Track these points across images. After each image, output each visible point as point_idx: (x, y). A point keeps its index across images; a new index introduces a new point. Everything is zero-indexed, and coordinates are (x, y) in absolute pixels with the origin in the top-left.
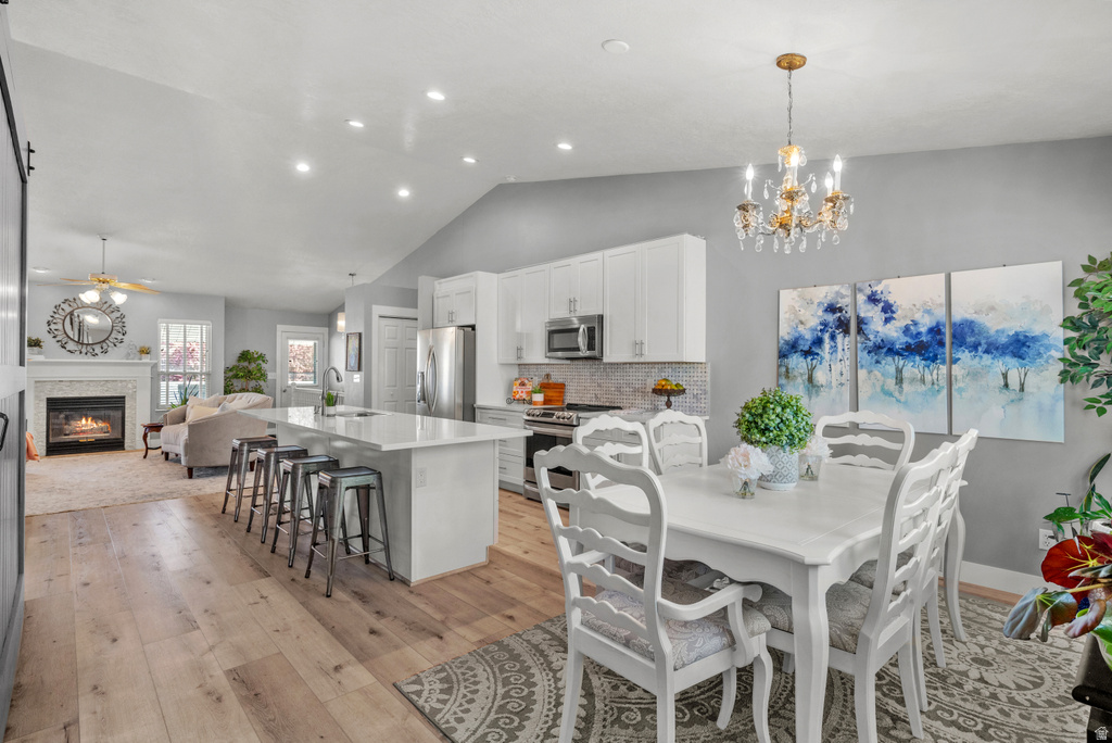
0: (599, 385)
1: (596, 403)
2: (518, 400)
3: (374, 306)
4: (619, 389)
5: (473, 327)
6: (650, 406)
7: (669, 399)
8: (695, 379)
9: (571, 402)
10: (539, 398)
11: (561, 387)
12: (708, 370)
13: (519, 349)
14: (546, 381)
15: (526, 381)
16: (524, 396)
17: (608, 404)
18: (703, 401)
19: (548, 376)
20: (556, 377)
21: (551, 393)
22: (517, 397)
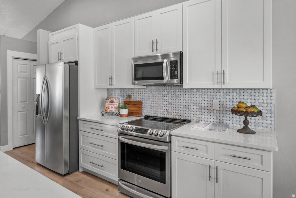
0: (170, 104)
1: (168, 116)
2: (109, 112)
3: (8, 51)
4: (187, 107)
5: (76, 63)
6: (215, 120)
7: (246, 119)
8: (261, 101)
9: (147, 114)
10: (125, 112)
11: (139, 104)
12: (274, 94)
13: (111, 79)
14: (127, 100)
15: (114, 100)
16: (114, 110)
17: (177, 117)
18: (269, 119)
19: (129, 96)
20: (135, 97)
21: (133, 108)
22: (109, 111)
